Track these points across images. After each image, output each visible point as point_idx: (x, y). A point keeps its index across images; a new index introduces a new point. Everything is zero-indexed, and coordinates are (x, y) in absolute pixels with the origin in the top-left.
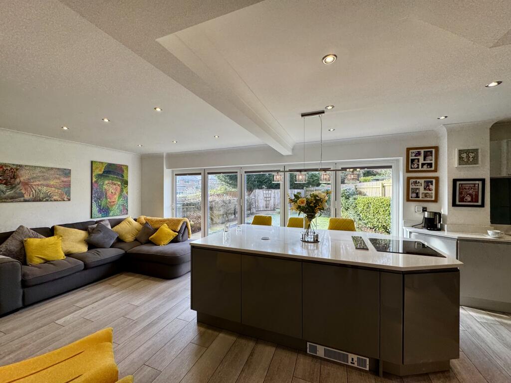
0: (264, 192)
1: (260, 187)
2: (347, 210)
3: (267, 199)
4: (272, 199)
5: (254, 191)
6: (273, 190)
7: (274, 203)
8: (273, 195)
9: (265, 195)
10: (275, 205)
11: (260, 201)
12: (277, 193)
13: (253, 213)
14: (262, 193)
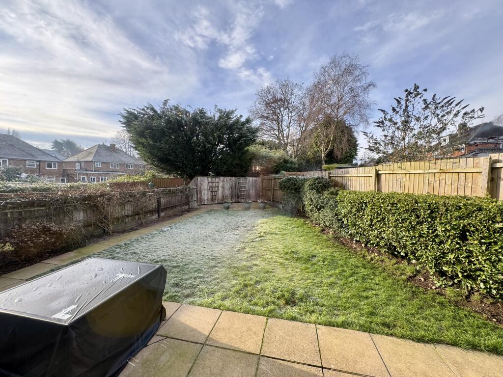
0: (210, 180)
1: (205, 174)
2: (319, 210)
3: (213, 190)
4: (220, 188)
5: (196, 178)
6: (222, 178)
7: (222, 194)
8: (221, 184)
9: (211, 184)
10: (223, 196)
11: (204, 192)
12: (227, 181)
13: (192, 208)
14: (206, 182)
